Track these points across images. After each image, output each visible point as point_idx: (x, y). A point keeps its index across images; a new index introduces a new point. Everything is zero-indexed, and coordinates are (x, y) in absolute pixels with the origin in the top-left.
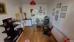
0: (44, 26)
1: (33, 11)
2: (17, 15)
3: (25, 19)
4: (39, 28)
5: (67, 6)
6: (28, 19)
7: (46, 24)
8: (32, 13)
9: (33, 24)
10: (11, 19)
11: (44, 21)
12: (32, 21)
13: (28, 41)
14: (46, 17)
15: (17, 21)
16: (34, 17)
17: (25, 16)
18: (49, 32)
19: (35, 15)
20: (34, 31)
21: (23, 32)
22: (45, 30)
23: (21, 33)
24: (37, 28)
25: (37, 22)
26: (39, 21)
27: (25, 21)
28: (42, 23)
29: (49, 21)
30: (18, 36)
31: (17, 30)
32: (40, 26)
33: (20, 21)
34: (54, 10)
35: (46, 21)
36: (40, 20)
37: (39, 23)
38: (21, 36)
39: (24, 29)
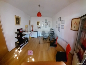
0: (50, 38)
1: (39, 24)
2: (26, 27)
3: (32, 31)
4: (45, 40)
5: (64, 20)
6: (34, 31)
7: (52, 36)
8: (38, 26)
9: (39, 36)
10: (22, 29)
11: (49, 33)
12: (38, 33)
13: (31, 52)
14: (52, 29)
15: (25, 31)
16: (40, 29)
17: (32, 28)
18: (55, 43)
19: (41, 27)
20: (40, 43)
21: (28, 42)
22: (51, 42)
23: (26, 42)
24: (43, 40)
25: (42, 34)
26: (45, 34)
27: (31, 33)
28: (48, 35)
29: (54, 33)
30: (23, 44)
31: (24, 38)
32: (46, 38)
33: (27, 32)
34: (57, 23)
35: (52, 33)
36: (46, 32)
37: (45, 35)
38: (25, 44)
39: (29, 40)
